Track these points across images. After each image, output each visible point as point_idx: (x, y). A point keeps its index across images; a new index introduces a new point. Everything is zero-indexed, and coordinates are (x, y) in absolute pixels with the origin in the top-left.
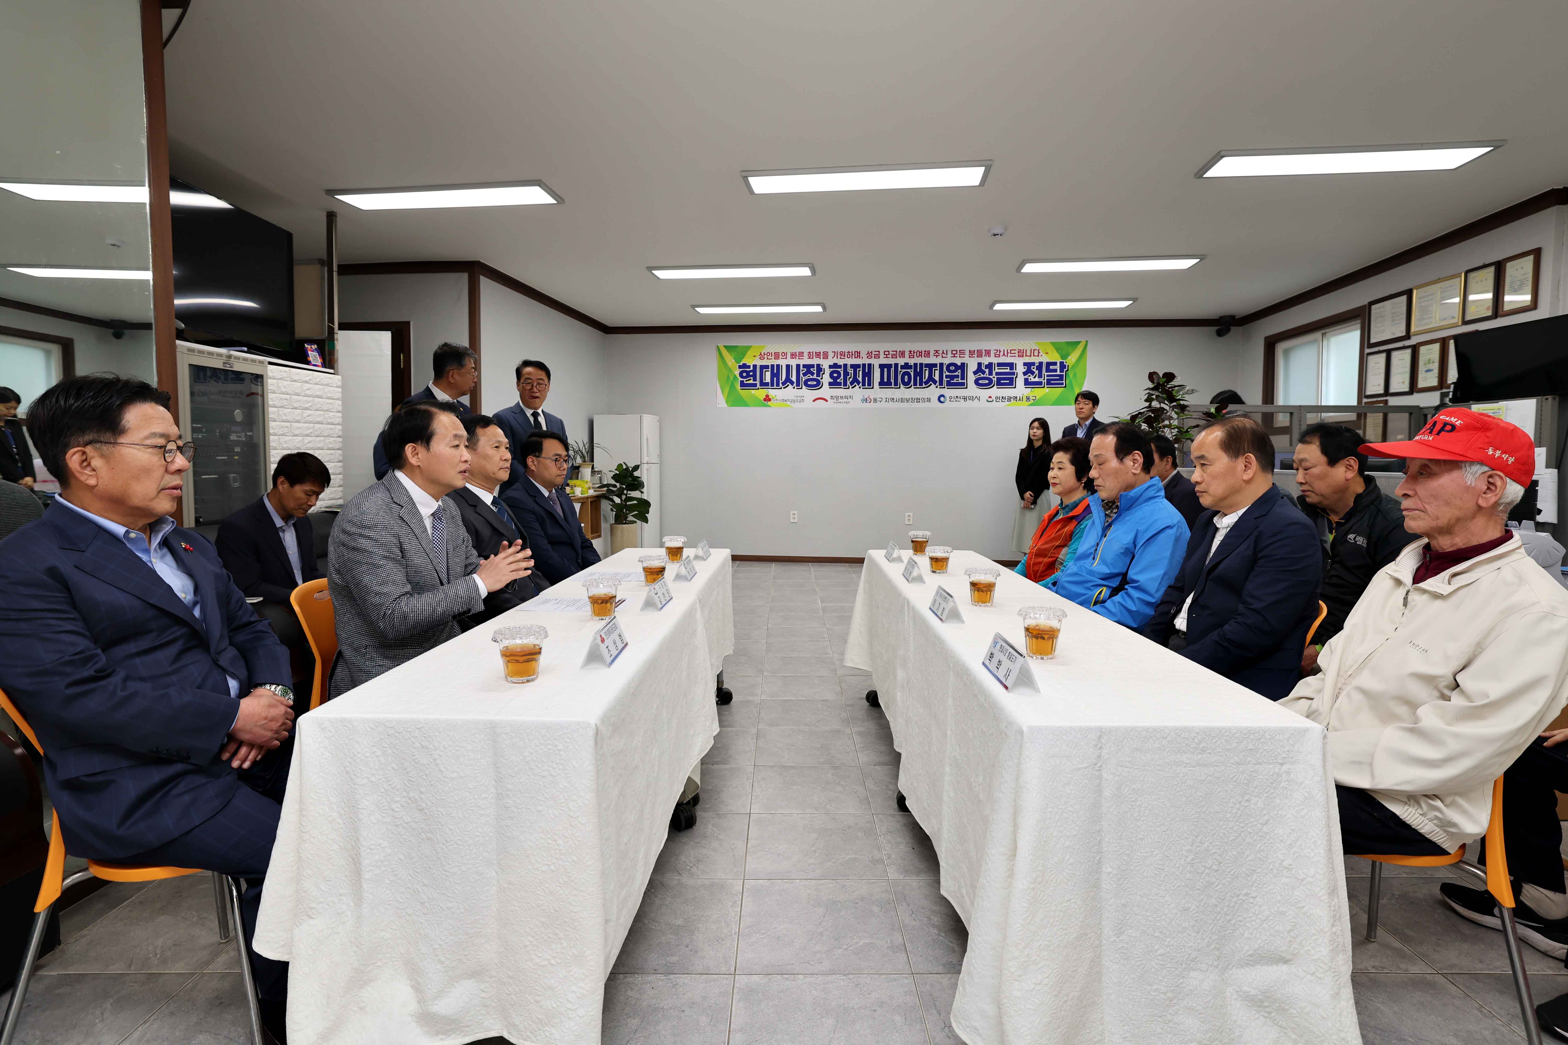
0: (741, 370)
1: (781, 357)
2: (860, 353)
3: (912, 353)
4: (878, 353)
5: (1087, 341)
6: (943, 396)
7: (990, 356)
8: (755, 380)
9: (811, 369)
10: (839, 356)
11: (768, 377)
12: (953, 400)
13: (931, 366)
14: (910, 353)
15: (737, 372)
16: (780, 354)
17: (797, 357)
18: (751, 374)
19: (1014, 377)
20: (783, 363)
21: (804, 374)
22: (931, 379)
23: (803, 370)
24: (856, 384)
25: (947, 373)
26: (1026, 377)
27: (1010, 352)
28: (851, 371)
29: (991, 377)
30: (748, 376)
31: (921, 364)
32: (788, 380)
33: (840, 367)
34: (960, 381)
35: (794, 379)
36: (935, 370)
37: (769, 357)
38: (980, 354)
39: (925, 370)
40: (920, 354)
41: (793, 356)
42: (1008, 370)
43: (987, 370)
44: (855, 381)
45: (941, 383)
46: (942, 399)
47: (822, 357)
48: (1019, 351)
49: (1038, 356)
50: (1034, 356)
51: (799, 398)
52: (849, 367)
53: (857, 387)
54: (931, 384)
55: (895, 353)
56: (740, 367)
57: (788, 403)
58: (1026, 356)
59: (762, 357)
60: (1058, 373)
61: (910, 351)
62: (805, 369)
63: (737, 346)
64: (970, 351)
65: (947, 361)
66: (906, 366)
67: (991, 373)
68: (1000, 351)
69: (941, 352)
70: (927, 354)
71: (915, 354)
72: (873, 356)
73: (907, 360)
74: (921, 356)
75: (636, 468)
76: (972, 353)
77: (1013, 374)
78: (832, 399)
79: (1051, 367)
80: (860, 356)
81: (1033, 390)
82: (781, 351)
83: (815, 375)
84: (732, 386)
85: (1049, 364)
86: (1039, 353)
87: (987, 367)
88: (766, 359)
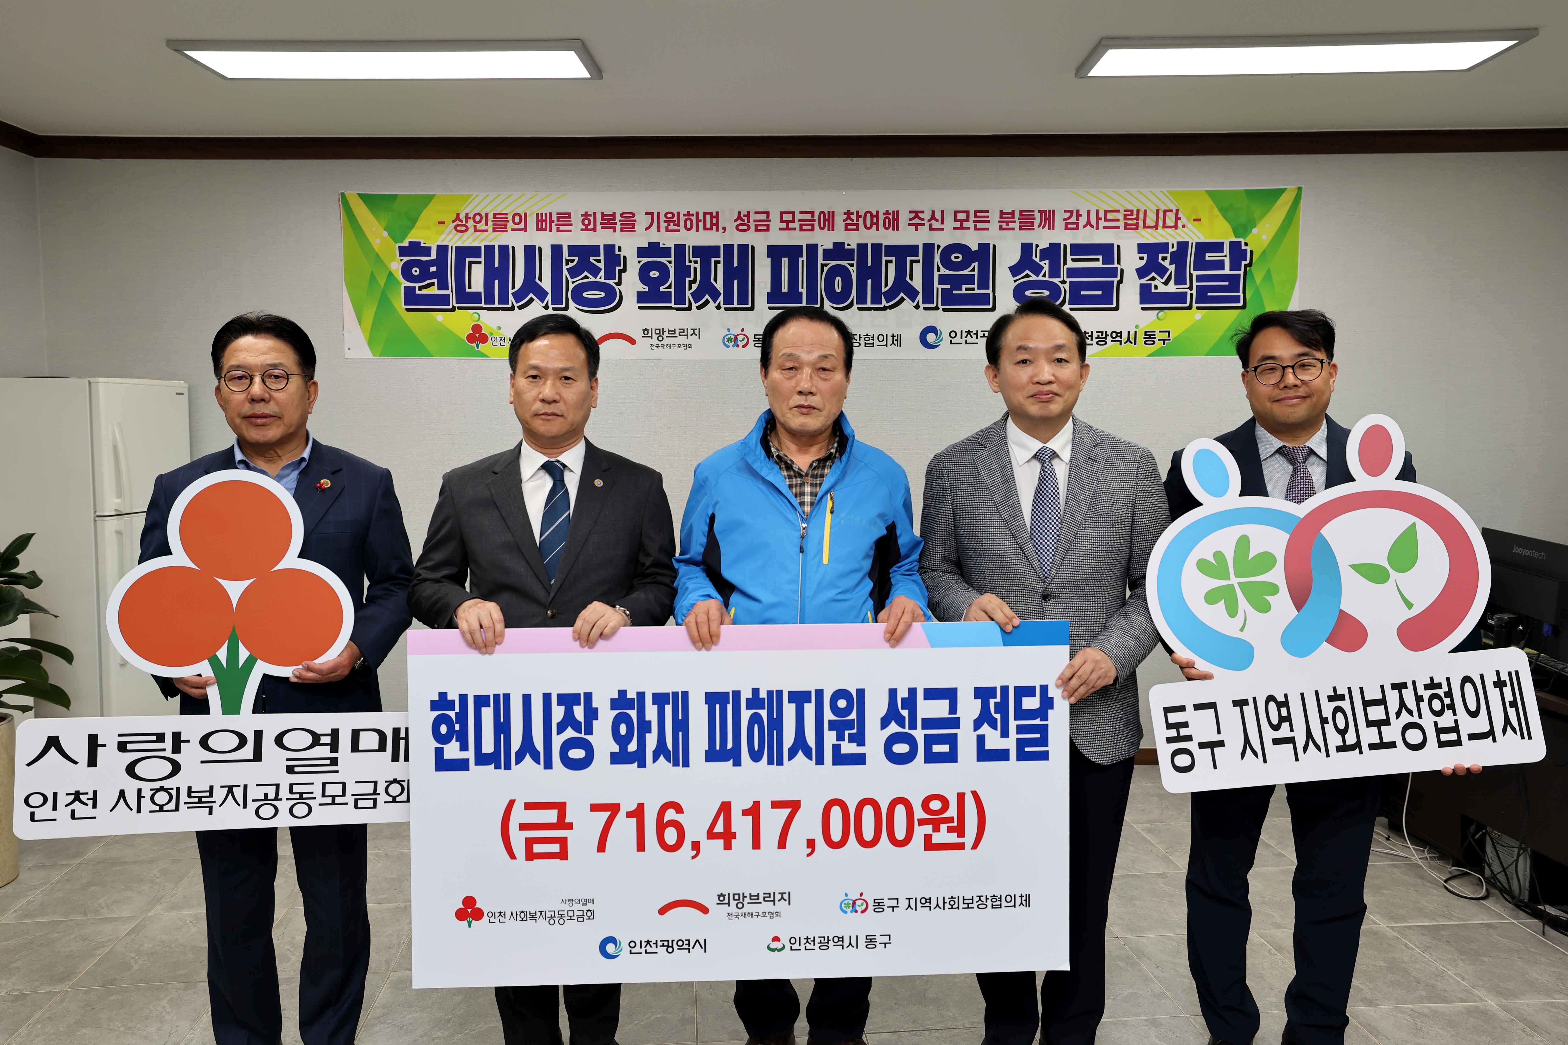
0: (406, 259)
1: (510, 225)
2: (717, 217)
3: (854, 217)
4: (764, 217)
5: (1299, 189)
6: (932, 329)
7: (1052, 227)
8: (443, 285)
9: (592, 259)
10: (663, 225)
11: (477, 280)
12: (958, 339)
13: (902, 253)
14: (849, 218)
15: (396, 265)
16: (510, 218)
17: (554, 227)
18: (433, 269)
19: (1116, 280)
20: (517, 240)
21: (573, 272)
22: (902, 286)
23: (569, 262)
24: (707, 297)
25: (944, 271)
26: (1144, 281)
27: (1103, 218)
28: (694, 264)
29: (1056, 280)
30: (425, 275)
31: (877, 247)
32: (531, 285)
33: (666, 252)
34: (977, 291)
35: (546, 283)
36: (912, 262)
38: (1027, 221)
39: (887, 262)
40: (873, 220)
41: (544, 223)
42: (1099, 264)
43: (1045, 265)
44: (706, 289)
45: (928, 297)
46: (931, 338)
47: (618, 227)
48: (1128, 213)
49: (1176, 227)
50: (1164, 226)
52: (689, 254)
53: (712, 305)
54: (902, 300)
55: (809, 217)
56: (403, 251)
58: (1145, 227)
59: (460, 225)
60: (1227, 271)
61: (848, 214)
62: (576, 259)
63: (394, 197)
64: (1001, 213)
65: (942, 239)
66: (838, 251)
67: (1055, 271)
68: (1079, 215)
69: (926, 216)
70: (892, 220)
71: (861, 220)
72: (752, 224)
73: (839, 235)
74: (877, 224)
76: (1006, 219)
77: (1113, 272)
78: (645, 336)
79: (1208, 257)
80: (717, 225)
81: (1162, 313)
82: (510, 211)
83: (602, 273)
84: (384, 303)
85: (1203, 248)
86: (1177, 219)
87: (1044, 254)
88: (471, 229)
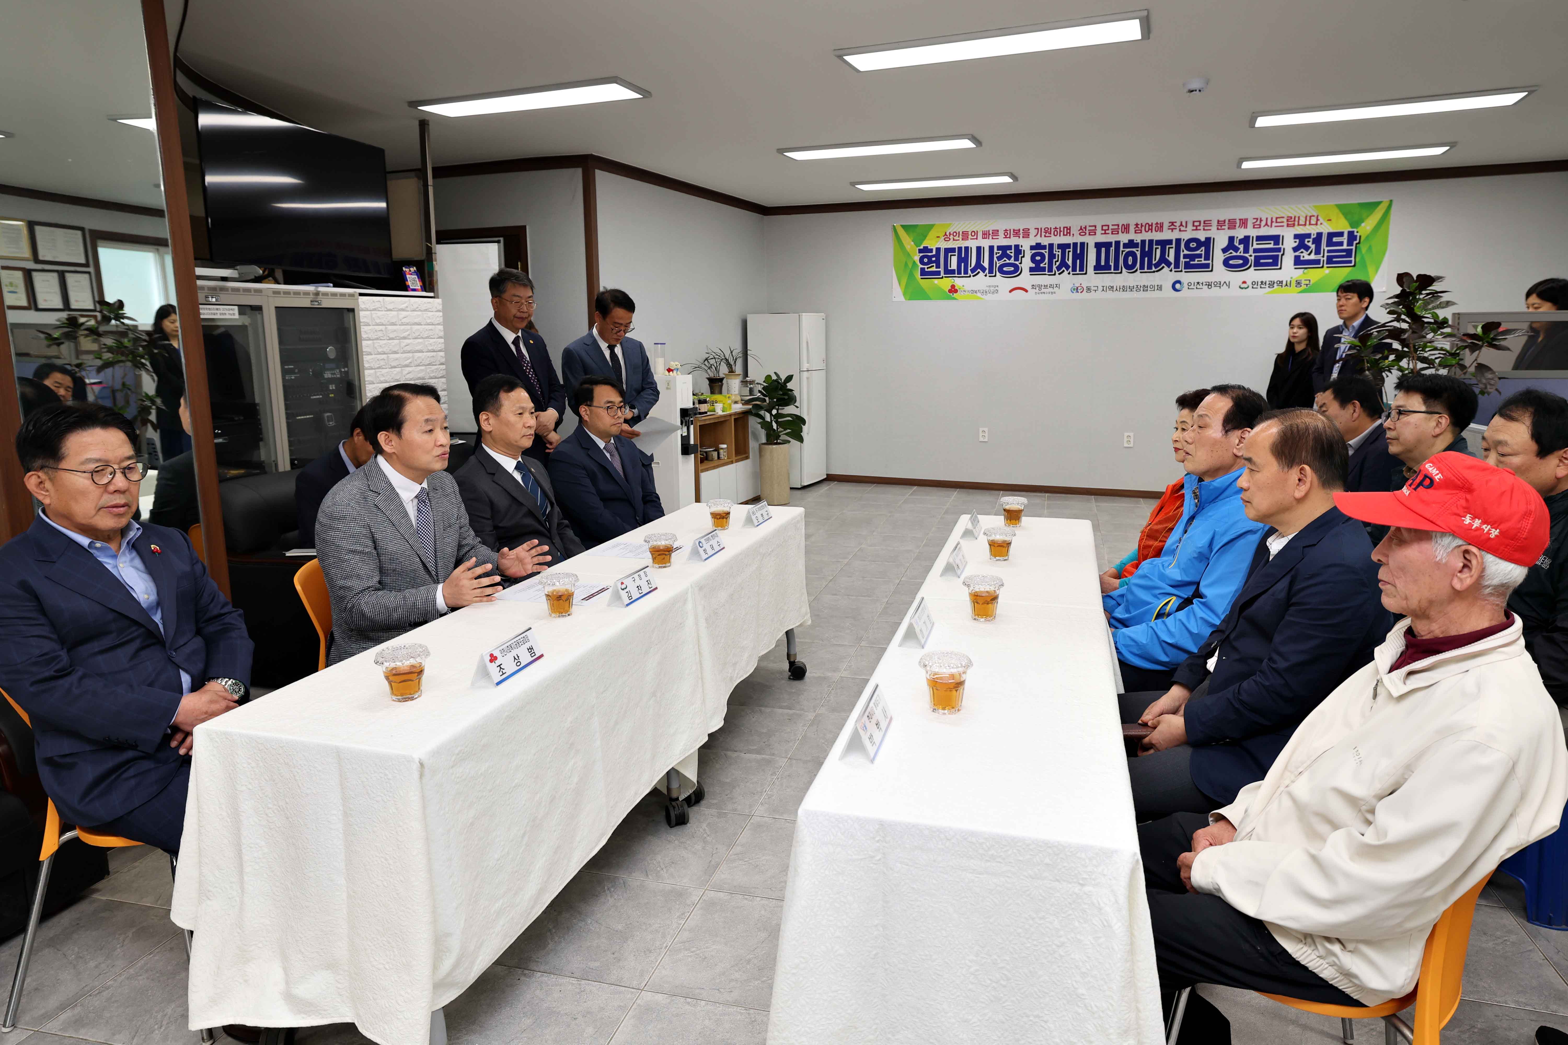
0: (921, 254)
1: (970, 237)
2: (1070, 229)
3: (1139, 226)
4: (1093, 228)
5: (1391, 201)
6: (1179, 282)
7: (1246, 227)
8: (938, 266)
9: (1008, 252)
10: (1043, 234)
11: (954, 263)
12: (1192, 287)
13: (1164, 244)
14: (1137, 227)
15: (917, 257)
16: (970, 233)
17: (991, 237)
18: (934, 259)
19: (1280, 254)
20: (972, 244)
21: (999, 258)
22: (1164, 260)
23: (997, 253)
24: (1064, 268)
25: (1186, 252)
26: (1297, 254)
27: (1275, 221)
28: (1058, 252)
29: (1246, 255)
30: (930, 262)
31: (1151, 241)
32: (979, 266)
33: (1044, 247)
34: (1203, 262)
35: (986, 264)
36: (1169, 248)
37: (956, 238)
38: (1232, 224)
39: (1156, 248)
40: (1150, 227)
41: (986, 235)
42: (1271, 246)
43: (1241, 247)
44: (1063, 265)
45: (1177, 265)
46: (1178, 286)
47: (1021, 236)
48: (1289, 219)
49: (1316, 224)
50: (1310, 224)
51: (992, 289)
52: (1055, 248)
53: (1066, 272)
54: (1163, 267)
55: (1116, 227)
56: (920, 251)
57: (979, 294)
58: (1299, 225)
59: (947, 238)
60: (1345, 247)
61: (1137, 225)
62: (1001, 252)
63: (917, 226)
64: (1218, 221)
65: (1185, 236)
66: (1131, 244)
67: (1246, 250)
68: (1261, 220)
69: (1178, 224)
70: (1160, 227)
71: (1143, 228)
72: (1087, 232)
73: (1132, 236)
74: (1152, 230)
75: (789, 378)
76: (1220, 224)
77: (1279, 250)
78: (1033, 288)
79: (1335, 239)
80: (1070, 233)
81: (1306, 271)
82: (970, 230)
83: (1013, 259)
84: (911, 275)
85: (1331, 235)
86: (1318, 220)
87: (1241, 242)
88: (952, 240)
